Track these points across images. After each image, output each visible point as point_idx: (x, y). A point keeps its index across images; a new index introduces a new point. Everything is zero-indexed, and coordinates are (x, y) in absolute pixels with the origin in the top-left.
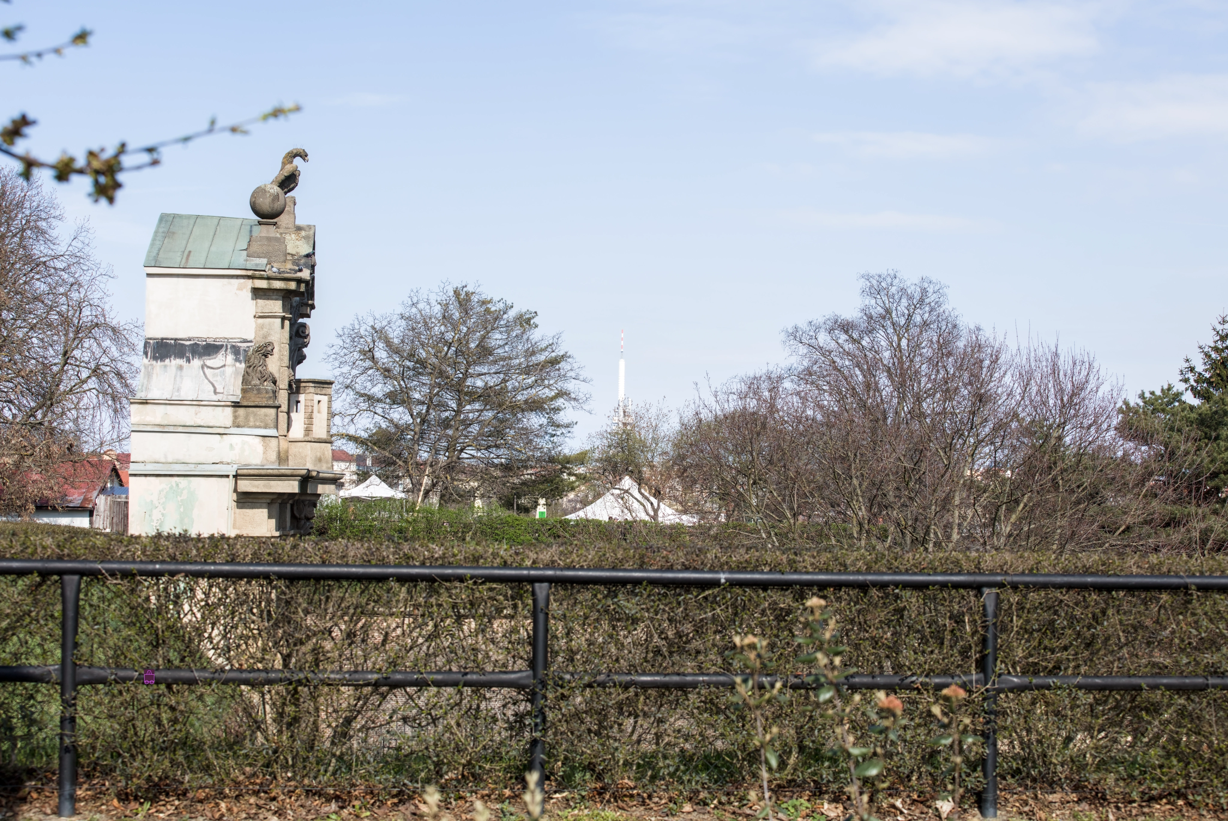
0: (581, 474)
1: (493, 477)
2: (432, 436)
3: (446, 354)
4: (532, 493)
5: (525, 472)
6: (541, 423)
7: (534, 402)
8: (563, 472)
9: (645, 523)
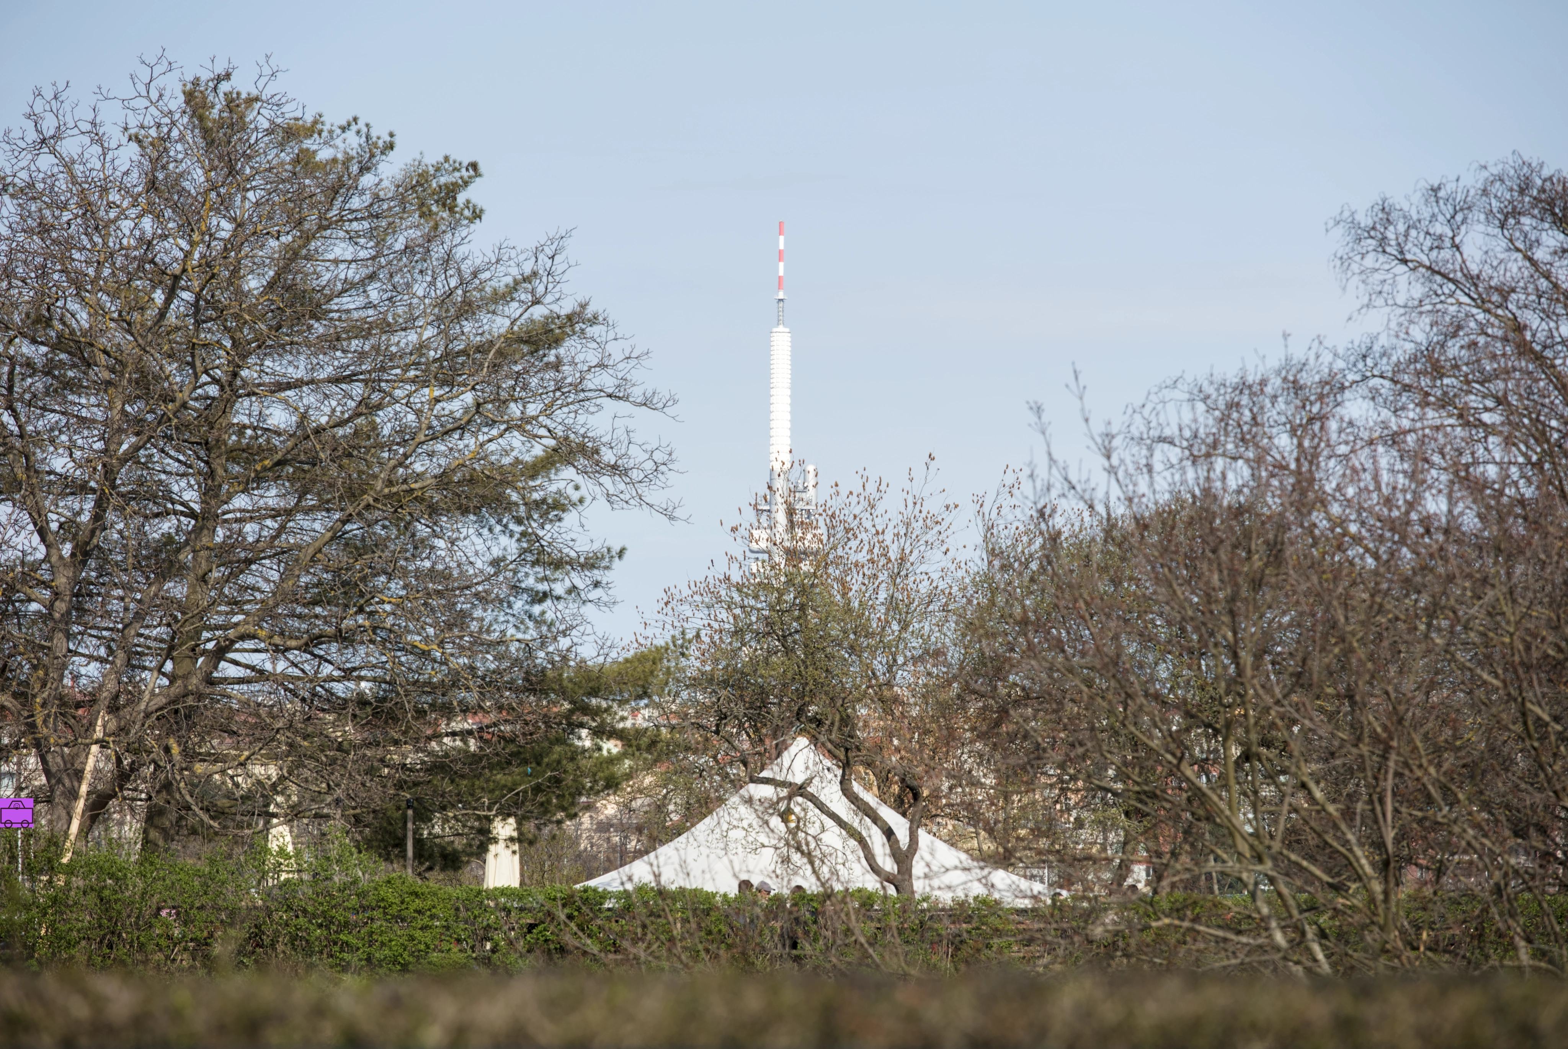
0: (639, 733)
1: (328, 743)
2: (115, 605)
3: (162, 314)
4: (468, 799)
5: (443, 728)
6: (496, 552)
7: (472, 481)
8: (574, 726)
9: (866, 900)
